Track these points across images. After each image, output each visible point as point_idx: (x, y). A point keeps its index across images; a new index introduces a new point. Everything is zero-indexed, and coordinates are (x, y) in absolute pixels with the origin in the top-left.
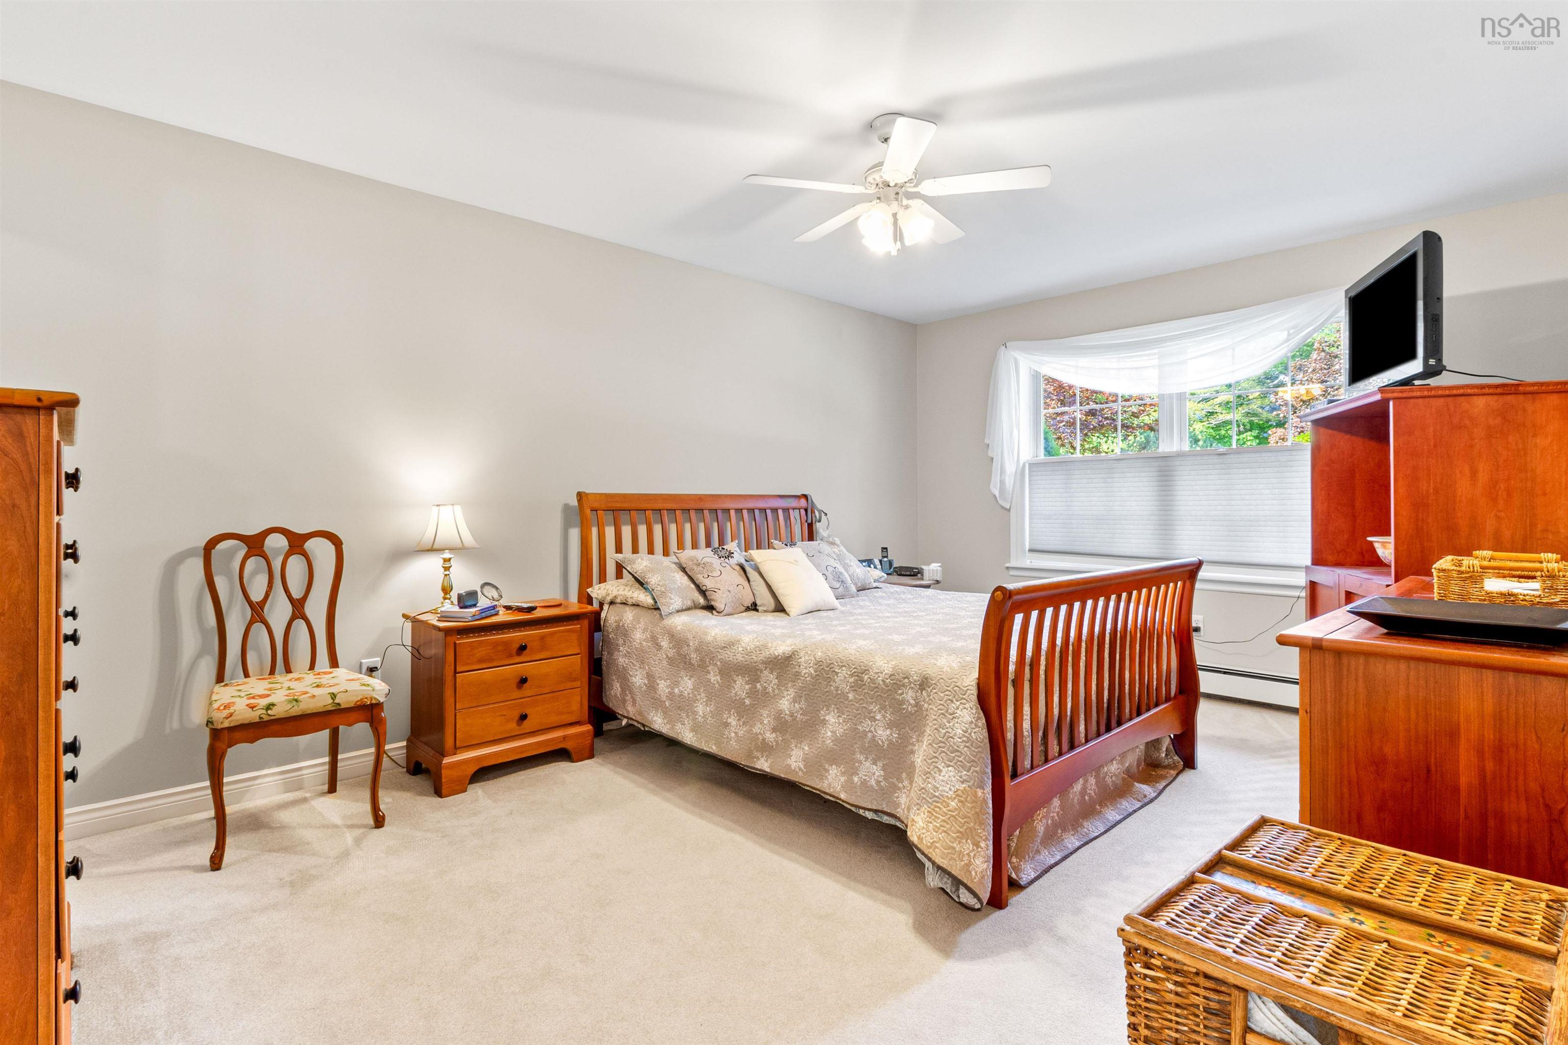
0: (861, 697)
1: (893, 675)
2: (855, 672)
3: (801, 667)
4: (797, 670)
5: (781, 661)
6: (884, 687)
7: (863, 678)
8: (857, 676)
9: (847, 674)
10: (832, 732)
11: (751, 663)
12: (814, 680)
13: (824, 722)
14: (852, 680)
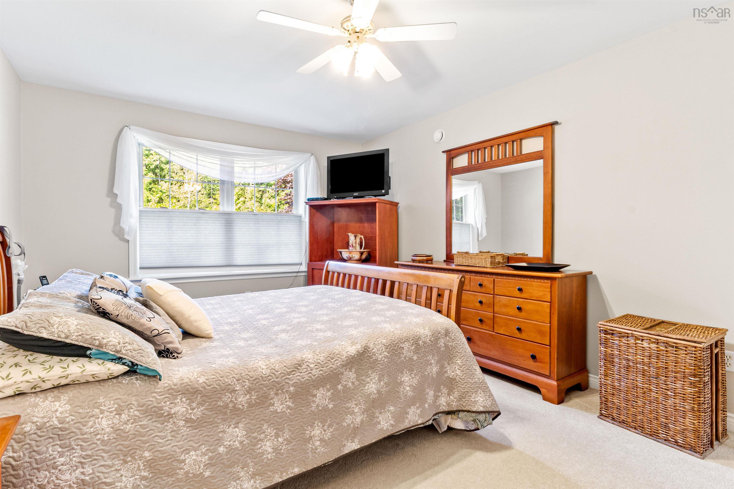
0: (422, 355)
1: (433, 335)
2: (413, 342)
3: (377, 355)
4: (374, 358)
5: (357, 358)
6: (431, 343)
7: (419, 343)
8: (415, 344)
9: (409, 345)
10: (409, 386)
11: (332, 371)
12: (390, 359)
13: (402, 383)
14: (413, 348)
